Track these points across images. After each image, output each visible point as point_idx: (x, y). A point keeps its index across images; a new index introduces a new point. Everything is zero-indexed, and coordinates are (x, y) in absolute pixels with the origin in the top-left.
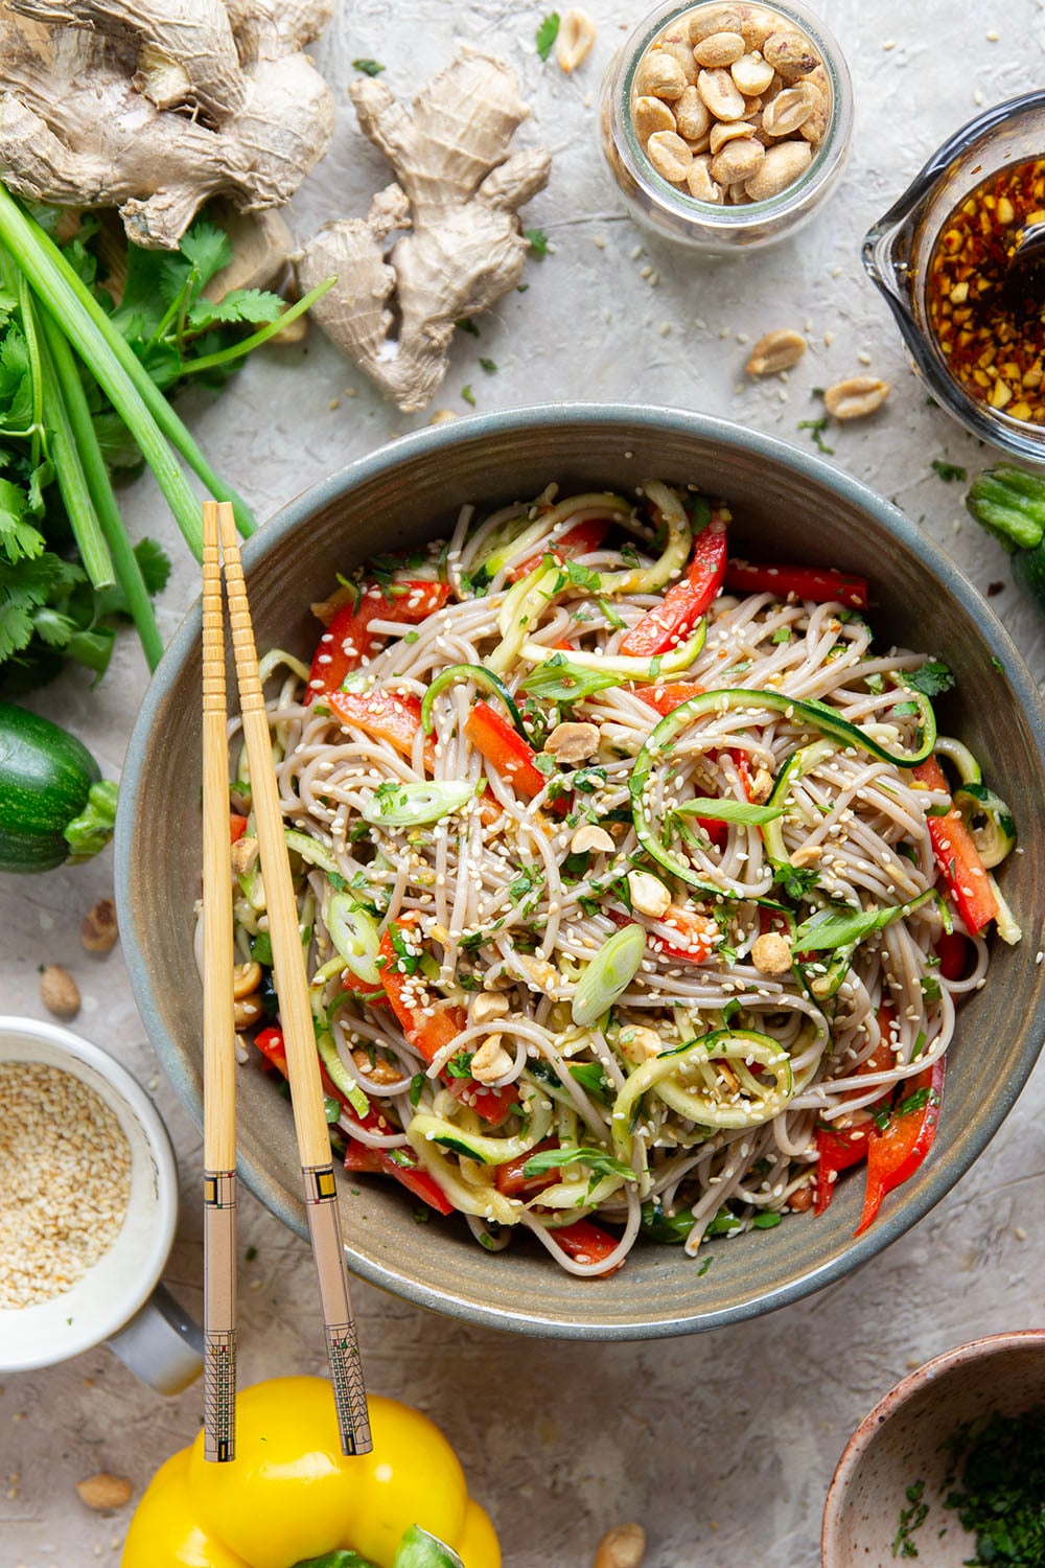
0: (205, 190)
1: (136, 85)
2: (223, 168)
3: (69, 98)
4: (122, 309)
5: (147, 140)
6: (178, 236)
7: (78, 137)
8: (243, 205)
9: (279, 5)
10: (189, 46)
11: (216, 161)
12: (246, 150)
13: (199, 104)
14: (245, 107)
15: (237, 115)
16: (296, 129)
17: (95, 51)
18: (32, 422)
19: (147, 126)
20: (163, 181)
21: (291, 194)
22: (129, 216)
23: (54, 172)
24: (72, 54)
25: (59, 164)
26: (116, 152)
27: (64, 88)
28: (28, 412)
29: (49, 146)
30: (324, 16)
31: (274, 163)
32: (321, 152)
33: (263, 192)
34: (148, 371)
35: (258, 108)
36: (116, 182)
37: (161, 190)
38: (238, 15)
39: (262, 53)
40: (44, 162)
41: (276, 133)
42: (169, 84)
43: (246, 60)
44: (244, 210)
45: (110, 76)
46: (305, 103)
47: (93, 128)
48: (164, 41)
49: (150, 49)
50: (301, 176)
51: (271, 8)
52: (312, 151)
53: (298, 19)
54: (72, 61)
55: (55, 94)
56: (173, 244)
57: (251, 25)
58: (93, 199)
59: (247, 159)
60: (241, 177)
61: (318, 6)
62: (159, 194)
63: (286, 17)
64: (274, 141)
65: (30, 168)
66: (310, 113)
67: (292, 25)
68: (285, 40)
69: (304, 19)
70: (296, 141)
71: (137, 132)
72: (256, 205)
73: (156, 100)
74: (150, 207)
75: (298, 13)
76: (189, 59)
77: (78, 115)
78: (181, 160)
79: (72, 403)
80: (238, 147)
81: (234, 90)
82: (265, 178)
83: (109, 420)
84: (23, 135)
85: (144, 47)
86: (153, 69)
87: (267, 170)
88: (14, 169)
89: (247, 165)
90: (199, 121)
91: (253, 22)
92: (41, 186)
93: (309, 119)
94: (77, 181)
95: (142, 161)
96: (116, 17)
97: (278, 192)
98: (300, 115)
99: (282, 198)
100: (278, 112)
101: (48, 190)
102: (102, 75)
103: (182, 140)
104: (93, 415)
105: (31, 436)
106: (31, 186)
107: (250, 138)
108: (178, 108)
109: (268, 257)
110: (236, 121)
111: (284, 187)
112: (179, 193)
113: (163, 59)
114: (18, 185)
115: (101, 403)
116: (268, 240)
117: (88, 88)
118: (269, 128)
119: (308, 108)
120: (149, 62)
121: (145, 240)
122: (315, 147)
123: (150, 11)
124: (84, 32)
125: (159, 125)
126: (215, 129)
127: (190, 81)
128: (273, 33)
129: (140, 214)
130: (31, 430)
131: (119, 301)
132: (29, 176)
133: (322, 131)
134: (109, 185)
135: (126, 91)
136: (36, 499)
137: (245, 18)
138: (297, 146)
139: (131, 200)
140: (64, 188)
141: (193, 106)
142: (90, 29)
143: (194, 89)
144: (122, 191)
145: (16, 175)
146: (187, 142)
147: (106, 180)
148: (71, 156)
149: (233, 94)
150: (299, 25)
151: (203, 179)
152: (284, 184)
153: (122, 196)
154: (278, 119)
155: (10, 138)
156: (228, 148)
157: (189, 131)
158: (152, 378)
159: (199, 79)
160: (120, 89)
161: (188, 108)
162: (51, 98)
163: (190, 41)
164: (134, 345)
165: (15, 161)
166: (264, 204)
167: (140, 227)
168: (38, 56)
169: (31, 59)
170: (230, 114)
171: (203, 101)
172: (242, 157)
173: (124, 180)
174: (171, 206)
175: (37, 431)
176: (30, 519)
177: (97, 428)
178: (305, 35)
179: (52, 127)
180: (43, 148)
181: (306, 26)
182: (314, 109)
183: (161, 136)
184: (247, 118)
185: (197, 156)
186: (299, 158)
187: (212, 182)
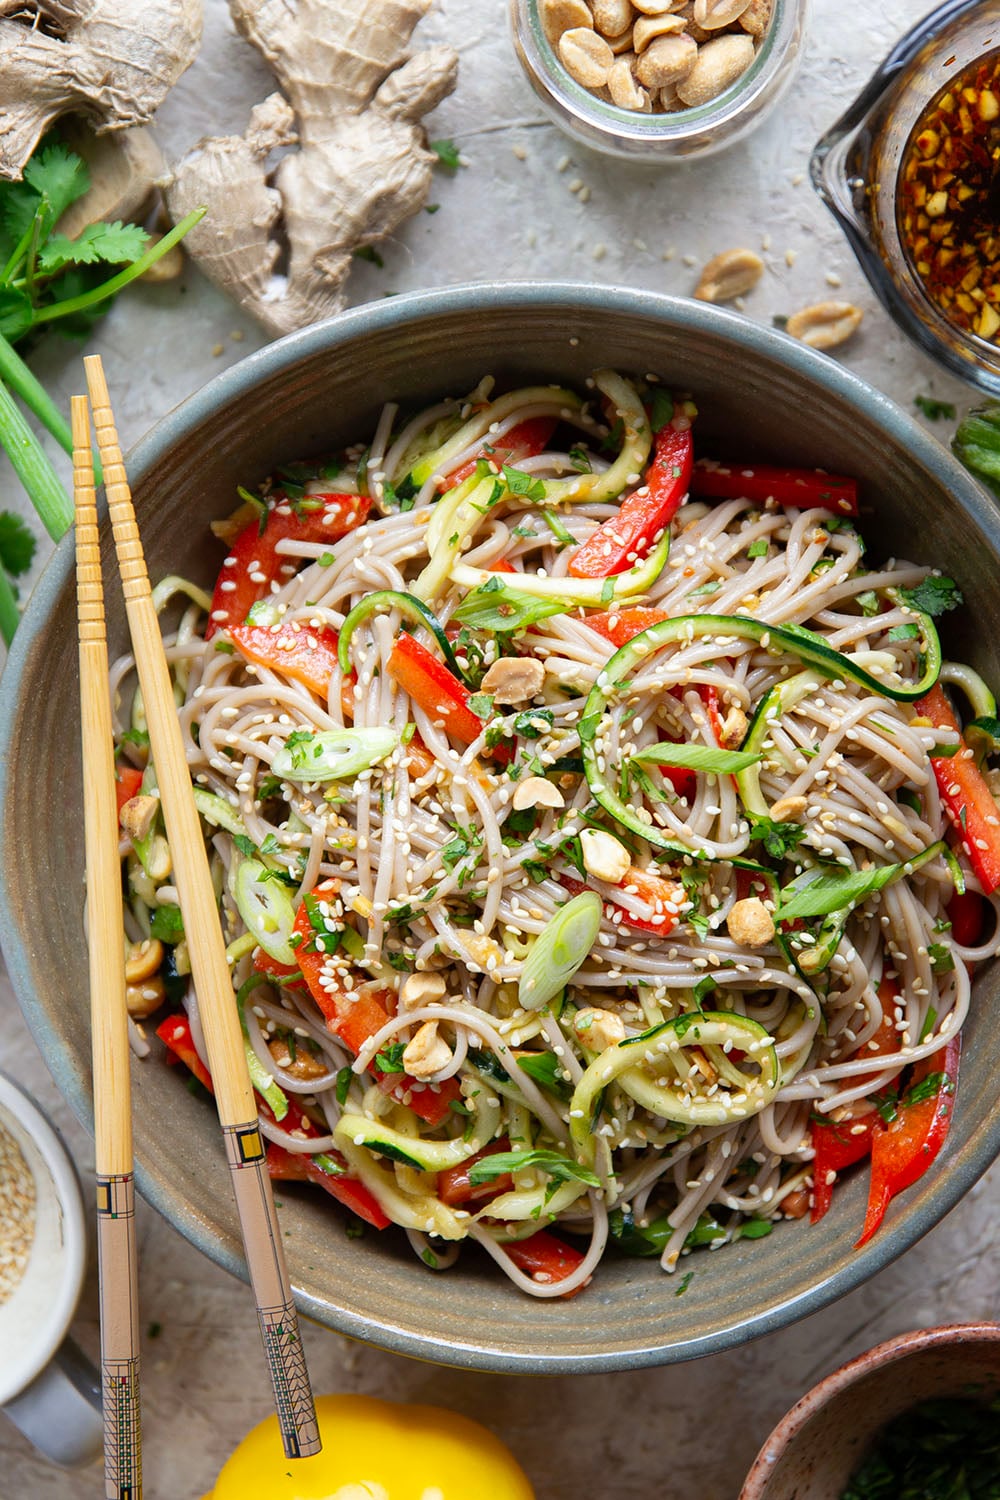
0: (52, 108)
2: (72, 83)
6: (22, 164)
8: (99, 124)
11: (63, 74)
12: (99, 61)
13: (41, 9)
14: (95, 11)
15: (86, 20)
16: (155, 34)
20: (2, 100)
21: (153, 110)
31: (132, 75)
32: (188, 59)
33: (119, 109)
35: (110, 11)
41: (132, 40)
44: (100, 130)
46: (166, 4)
50: (165, 89)
52: (176, 60)
56: (16, 174)
59: (100, 70)
60: (93, 92)
64: (130, 49)
66: (171, 15)
70: (156, 48)
72: (113, 125)
78: (22, 75)
80: (88, 57)
82: (122, 93)
87: (124, 83)
89: (100, 78)
90: (42, 28)
93: (172, 21)
97: (136, 108)
98: (161, 17)
99: (143, 115)
100: (135, 15)
103: (21, 52)
107: (102, 46)
108: (16, 14)
109: (131, 183)
110: (86, 26)
111: (144, 103)
112: (21, 114)
116: (131, 164)
118: (123, 34)
119: (169, 9)
122: (179, 54)
126: (62, 37)
133: (188, 35)
138: (158, 54)
141: (34, 11)
146: (29, 53)
151: (49, 96)
152: (144, 99)
154: (134, 23)
156: (77, 57)
157: (30, 41)
161: (28, 14)
166: (122, 123)
170: (78, 19)
171: (47, 5)
172: (93, 68)
174: (12, 129)
182: (176, 10)
184: (98, 23)
185: (40, 69)
186: (161, 68)
187: (60, 100)
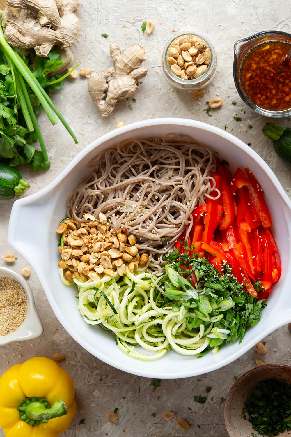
0: (53, 43)
1: (37, 21)
2: (57, 38)
3: (23, 24)
4: (35, 70)
5: (40, 33)
6: (48, 54)
7: (25, 33)
8: (62, 46)
9: (68, 3)
10: (48, 12)
11: (55, 37)
12: (62, 34)
13: (51, 25)
14: (61, 25)
15: (59, 27)
16: (72, 29)
17: (28, 14)
18: (14, 94)
19: (40, 30)
20: (44, 42)
21: (72, 44)
22: (36, 50)
23: (19, 40)
24: (23, 15)
25: (20, 39)
26: (33, 36)
27: (21, 23)
28: (13, 92)
29: (18, 35)
30: (78, 5)
31: (68, 37)
32: (78, 34)
33: (66, 43)
34: (40, 84)
35: (64, 25)
36: (33, 42)
37: (43, 44)
38: (59, 6)
39: (64, 13)
40: (17, 38)
41: (68, 30)
42: (44, 20)
43: (61, 15)
44: (62, 48)
45: (31, 19)
46: (74, 24)
47: (28, 31)
48: (42, 11)
49: (40, 13)
50: (74, 40)
51: (66, 3)
52: (76, 34)
53: (72, 6)
54: (23, 17)
55: (19, 24)
56: (46, 55)
57: (62, 8)
58: (28, 46)
59: (62, 36)
60: (61, 40)
61: (77, 3)
62: (43, 45)
63: (70, 5)
64: (68, 32)
65: (14, 40)
66: (75, 26)
67: (71, 7)
68: (70, 10)
69: (74, 6)
70: (72, 32)
71: (38, 31)
72: (64, 46)
73: (41, 24)
74: (41, 48)
75: (72, 4)
76: (48, 15)
77: (24, 28)
78: (47, 37)
79: (24, 91)
80: (60, 34)
81: (58, 21)
82: (66, 40)
83: (32, 95)
84: (12, 32)
85: (38, 12)
86: (40, 17)
88: (11, 40)
89: (62, 38)
90: (51, 28)
91: (62, 7)
92: (17, 44)
93: (75, 27)
94: (25, 42)
95: (39, 37)
96: (32, 6)
97: (69, 43)
98: (73, 26)
99: (70, 45)
100: (68, 26)
101: (18, 45)
102: (29, 19)
103: (47, 33)
104: (29, 94)
106: (15, 44)
107: (62, 32)
108: (46, 26)
109: (67, 59)
110: (59, 28)
111: (70, 42)
112: (47, 44)
113: (42, 15)
114: (12, 43)
115: (30, 91)
116: (67, 55)
117: (26, 22)
118: (66, 29)
119: (75, 25)
120: (40, 16)
121: (40, 55)
122: (77, 33)
123: (39, 5)
124: (25, 10)
125: (42, 29)
126: (55, 30)
127: (48, 20)
128: (67, 9)
129: (39, 49)
130: (14, 96)
131: (34, 69)
132: (14, 42)
133: (78, 30)
134: (32, 43)
135: (35, 23)
136: (16, 111)
137: (61, 6)
138: (73, 33)
139: (37, 46)
140: (22, 44)
143: (49, 21)
144: (35, 44)
145: (11, 41)
146: (49, 33)
147: (31, 42)
148: (23, 37)
149: (58, 22)
150: (73, 7)
151: (53, 41)
152: (70, 41)
153: (35, 46)
155: (9, 33)
156: (58, 34)
157: (49, 31)
159: (51, 19)
160: (33, 22)
161: (48, 25)
163: (48, 11)
164: (37, 78)
165: (11, 38)
166: (66, 46)
167: (39, 52)
168: (16, 16)
169: (14, 17)
170: (58, 27)
171: (52, 24)
172: (61, 36)
173: (35, 42)
174: (46, 47)
175: (15, 96)
176: (14, 116)
177: (30, 97)
178: (74, 9)
179: (19, 31)
180: (17, 35)
181: (74, 7)
182: (76, 25)
183: (43, 32)
184: (62, 27)
185: (51, 36)
186: (73, 36)
187: (55, 42)
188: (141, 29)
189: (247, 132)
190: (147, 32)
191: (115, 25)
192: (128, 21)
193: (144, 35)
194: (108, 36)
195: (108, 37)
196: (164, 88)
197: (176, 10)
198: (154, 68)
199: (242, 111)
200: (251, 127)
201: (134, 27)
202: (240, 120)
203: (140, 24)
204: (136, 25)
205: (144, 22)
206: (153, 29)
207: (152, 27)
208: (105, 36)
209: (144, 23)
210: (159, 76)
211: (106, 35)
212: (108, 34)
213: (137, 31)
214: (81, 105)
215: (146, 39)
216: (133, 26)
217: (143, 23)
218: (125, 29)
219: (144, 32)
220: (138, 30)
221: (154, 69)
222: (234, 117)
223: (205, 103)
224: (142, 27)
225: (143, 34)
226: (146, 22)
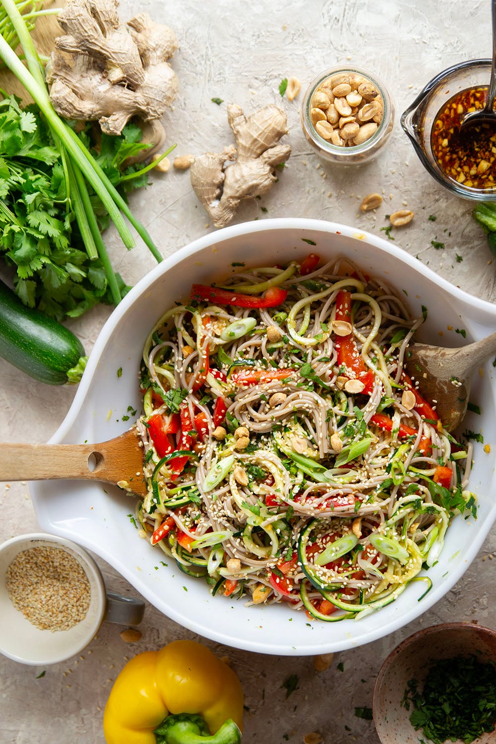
0: (131, 113)
1: (104, 75)
2: (137, 105)
3: (80, 80)
4: (101, 156)
5: (108, 95)
6: (121, 130)
7: (83, 95)
8: (145, 118)
9: (157, 45)
10: (123, 60)
11: (134, 102)
12: (145, 98)
13: (127, 81)
14: (145, 82)
15: (142, 85)
16: (163, 90)
17: (89, 63)
18: (66, 197)
19: (108, 90)
20: (115, 110)
21: (162, 114)
22: (102, 123)
23: (75, 108)
24: (81, 65)
25: (76, 105)
26: (97, 100)
27: (78, 77)
28: (64, 194)
29: (73, 98)
30: (174, 48)
31: (156, 103)
32: (173, 98)
33: (151, 113)
34: (109, 179)
35: (149, 82)
36: (97, 111)
37: (114, 113)
38: (142, 49)
39: (151, 62)
40: (71, 104)
41: (156, 91)
42: (116, 74)
43: (145, 65)
44: (145, 120)
45: (95, 72)
46: (167, 80)
47: (89, 91)
48: (114, 59)
49: (109, 61)
50: (166, 107)
51: (154, 46)
52: (170, 98)
53: (164, 50)
54: (81, 67)
55: (75, 79)
56: (119, 133)
57: (148, 54)
58: (89, 117)
59: (146, 101)
60: (143, 108)
61: (172, 45)
62: (113, 115)
63: (160, 49)
64: (155, 94)
65: (66, 106)
66: (169, 84)
67: (162, 52)
68: (160, 58)
69: (167, 50)
70: (164, 94)
71: (105, 92)
72: (149, 118)
73: (111, 80)
74: (110, 120)
75: (164, 48)
76: (122, 65)
77: (83, 87)
78: (121, 102)
79: (82, 191)
80: (142, 97)
81: (140, 76)
82: (152, 108)
83: (96, 198)
84: (62, 94)
85: (107, 61)
86: (110, 69)
87: (153, 105)
88: (60, 106)
89: (146, 103)
90: (128, 87)
91: (147, 51)
92: (70, 113)
93: (168, 86)
94: (83, 111)
95: (107, 103)
96: (96, 50)
97: (157, 113)
98: (165, 84)
99: (159, 115)
100: (157, 84)
101: (72, 114)
102: (92, 72)
103: (121, 95)
104: (90, 196)
105: (65, 203)
106: (66, 113)
107: (146, 93)
108: (120, 83)
109: (154, 137)
110: (141, 87)
111: (159, 111)
112: (121, 114)
113: (114, 65)
114: (61, 112)
115: (93, 193)
116: (154, 131)
117: (87, 77)
118: (153, 90)
119: (168, 82)
120: (109, 67)
121: (108, 132)
122: (171, 96)
123: (108, 48)
124: (85, 56)
125: (113, 89)
126: (134, 91)
127: (124, 73)
128: (155, 55)
129: (106, 122)
130: (66, 200)
131: (99, 153)
132: (65, 109)
133: (174, 90)
134: (95, 112)
135: (101, 77)
136: (67, 225)
137: (145, 50)
138: (164, 96)
139: (103, 117)
140: (78, 113)
141: (126, 82)
142: (87, 55)
143: (125, 76)
144: (100, 114)
145: (61, 109)
146: (124, 96)
147: (94, 110)
148: (81, 102)
149: (140, 78)
150: (165, 52)
151: (129, 109)
153: (100, 116)
154: (157, 86)
155: (58, 95)
156: (138, 98)
157: (124, 91)
158: (111, 182)
159: (127, 72)
160: (98, 77)
161: (123, 83)
162: (74, 81)
163: (124, 58)
164: (104, 170)
165: (60, 104)
166: (152, 118)
167: (106, 127)
168: (69, 66)
169: (66, 67)
170: (139, 85)
171: (129, 80)
173: (101, 110)
174: (118, 119)
175: (68, 200)
176: (65, 233)
177: (91, 201)
178: (167, 55)
179: (74, 91)
180: (70, 99)
181: (167, 53)
182: (170, 82)
183: (113, 93)
184: (145, 86)
185: (127, 100)
186: (165, 100)
187: (133, 110)
188: (277, 92)
189: (453, 267)
190: (287, 97)
191: (235, 83)
192: (257, 77)
193: (282, 101)
194: (223, 101)
195: (222, 103)
196: (314, 190)
197: (338, 61)
198: (299, 157)
199: (445, 231)
200: (459, 259)
201: (267, 87)
202: (442, 247)
203: (278, 82)
204: (269, 84)
205: (284, 79)
206: (299, 91)
207: (296, 89)
208: (218, 101)
209: (283, 81)
210: (307, 170)
211: (219, 99)
212: (222, 98)
213: (270, 93)
214: (175, 216)
215: (287, 107)
216: (265, 85)
217: (281, 82)
218: (250, 90)
219: (282, 96)
220: (273, 92)
221: (298, 159)
222: (432, 243)
223: (385, 217)
224: (280, 87)
225: (281, 98)
226: (286, 80)
